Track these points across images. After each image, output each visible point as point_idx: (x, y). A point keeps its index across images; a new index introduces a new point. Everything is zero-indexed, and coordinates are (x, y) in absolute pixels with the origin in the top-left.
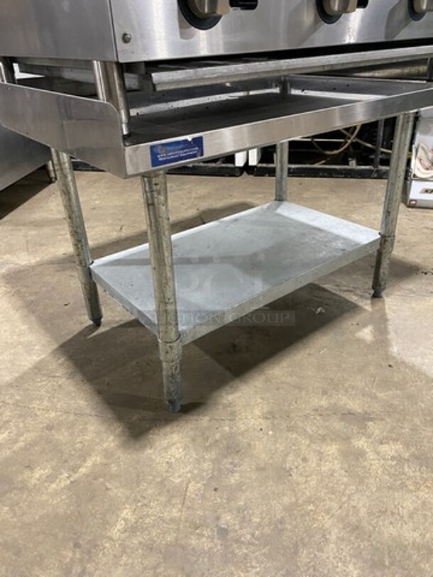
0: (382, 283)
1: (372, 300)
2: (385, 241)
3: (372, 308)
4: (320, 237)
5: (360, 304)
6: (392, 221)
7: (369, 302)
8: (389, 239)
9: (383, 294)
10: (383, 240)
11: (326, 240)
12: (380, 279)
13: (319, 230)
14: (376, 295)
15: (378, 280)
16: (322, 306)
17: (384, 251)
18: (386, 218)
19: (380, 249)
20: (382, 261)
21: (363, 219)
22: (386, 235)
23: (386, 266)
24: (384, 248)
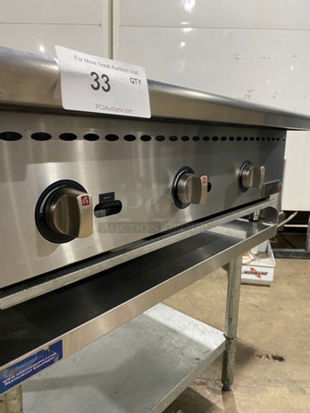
0: (230, 379)
1: (223, 394)
2: (230, 343)
3: (224, 405)
4: (176, 342)
5: (213, 401)
6: (234, 326)
7: (221, 397)
8: (233, 341)
9: (232, 387)
10: (228, 342)
11: (181, 345)
12: (228, 376)
13: (174, 331)
14: (226, 389)
15: (226, 376)
16: (180, 409)
17: (230, 351)
18: (229, 323)
19: (226, 350)
20: (229, 359)
21: (203, 296)
22: (230, 337)
23: (232, 363)
24: (230, 349)
